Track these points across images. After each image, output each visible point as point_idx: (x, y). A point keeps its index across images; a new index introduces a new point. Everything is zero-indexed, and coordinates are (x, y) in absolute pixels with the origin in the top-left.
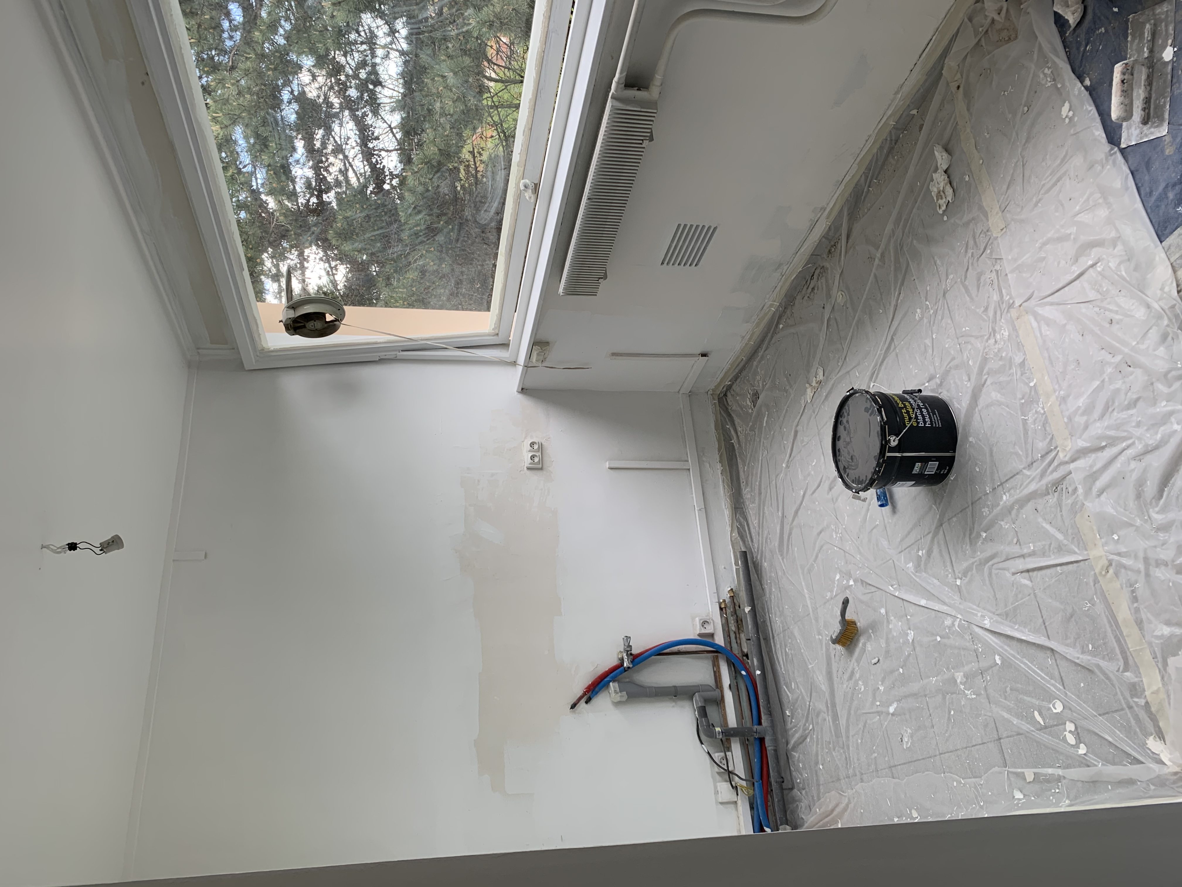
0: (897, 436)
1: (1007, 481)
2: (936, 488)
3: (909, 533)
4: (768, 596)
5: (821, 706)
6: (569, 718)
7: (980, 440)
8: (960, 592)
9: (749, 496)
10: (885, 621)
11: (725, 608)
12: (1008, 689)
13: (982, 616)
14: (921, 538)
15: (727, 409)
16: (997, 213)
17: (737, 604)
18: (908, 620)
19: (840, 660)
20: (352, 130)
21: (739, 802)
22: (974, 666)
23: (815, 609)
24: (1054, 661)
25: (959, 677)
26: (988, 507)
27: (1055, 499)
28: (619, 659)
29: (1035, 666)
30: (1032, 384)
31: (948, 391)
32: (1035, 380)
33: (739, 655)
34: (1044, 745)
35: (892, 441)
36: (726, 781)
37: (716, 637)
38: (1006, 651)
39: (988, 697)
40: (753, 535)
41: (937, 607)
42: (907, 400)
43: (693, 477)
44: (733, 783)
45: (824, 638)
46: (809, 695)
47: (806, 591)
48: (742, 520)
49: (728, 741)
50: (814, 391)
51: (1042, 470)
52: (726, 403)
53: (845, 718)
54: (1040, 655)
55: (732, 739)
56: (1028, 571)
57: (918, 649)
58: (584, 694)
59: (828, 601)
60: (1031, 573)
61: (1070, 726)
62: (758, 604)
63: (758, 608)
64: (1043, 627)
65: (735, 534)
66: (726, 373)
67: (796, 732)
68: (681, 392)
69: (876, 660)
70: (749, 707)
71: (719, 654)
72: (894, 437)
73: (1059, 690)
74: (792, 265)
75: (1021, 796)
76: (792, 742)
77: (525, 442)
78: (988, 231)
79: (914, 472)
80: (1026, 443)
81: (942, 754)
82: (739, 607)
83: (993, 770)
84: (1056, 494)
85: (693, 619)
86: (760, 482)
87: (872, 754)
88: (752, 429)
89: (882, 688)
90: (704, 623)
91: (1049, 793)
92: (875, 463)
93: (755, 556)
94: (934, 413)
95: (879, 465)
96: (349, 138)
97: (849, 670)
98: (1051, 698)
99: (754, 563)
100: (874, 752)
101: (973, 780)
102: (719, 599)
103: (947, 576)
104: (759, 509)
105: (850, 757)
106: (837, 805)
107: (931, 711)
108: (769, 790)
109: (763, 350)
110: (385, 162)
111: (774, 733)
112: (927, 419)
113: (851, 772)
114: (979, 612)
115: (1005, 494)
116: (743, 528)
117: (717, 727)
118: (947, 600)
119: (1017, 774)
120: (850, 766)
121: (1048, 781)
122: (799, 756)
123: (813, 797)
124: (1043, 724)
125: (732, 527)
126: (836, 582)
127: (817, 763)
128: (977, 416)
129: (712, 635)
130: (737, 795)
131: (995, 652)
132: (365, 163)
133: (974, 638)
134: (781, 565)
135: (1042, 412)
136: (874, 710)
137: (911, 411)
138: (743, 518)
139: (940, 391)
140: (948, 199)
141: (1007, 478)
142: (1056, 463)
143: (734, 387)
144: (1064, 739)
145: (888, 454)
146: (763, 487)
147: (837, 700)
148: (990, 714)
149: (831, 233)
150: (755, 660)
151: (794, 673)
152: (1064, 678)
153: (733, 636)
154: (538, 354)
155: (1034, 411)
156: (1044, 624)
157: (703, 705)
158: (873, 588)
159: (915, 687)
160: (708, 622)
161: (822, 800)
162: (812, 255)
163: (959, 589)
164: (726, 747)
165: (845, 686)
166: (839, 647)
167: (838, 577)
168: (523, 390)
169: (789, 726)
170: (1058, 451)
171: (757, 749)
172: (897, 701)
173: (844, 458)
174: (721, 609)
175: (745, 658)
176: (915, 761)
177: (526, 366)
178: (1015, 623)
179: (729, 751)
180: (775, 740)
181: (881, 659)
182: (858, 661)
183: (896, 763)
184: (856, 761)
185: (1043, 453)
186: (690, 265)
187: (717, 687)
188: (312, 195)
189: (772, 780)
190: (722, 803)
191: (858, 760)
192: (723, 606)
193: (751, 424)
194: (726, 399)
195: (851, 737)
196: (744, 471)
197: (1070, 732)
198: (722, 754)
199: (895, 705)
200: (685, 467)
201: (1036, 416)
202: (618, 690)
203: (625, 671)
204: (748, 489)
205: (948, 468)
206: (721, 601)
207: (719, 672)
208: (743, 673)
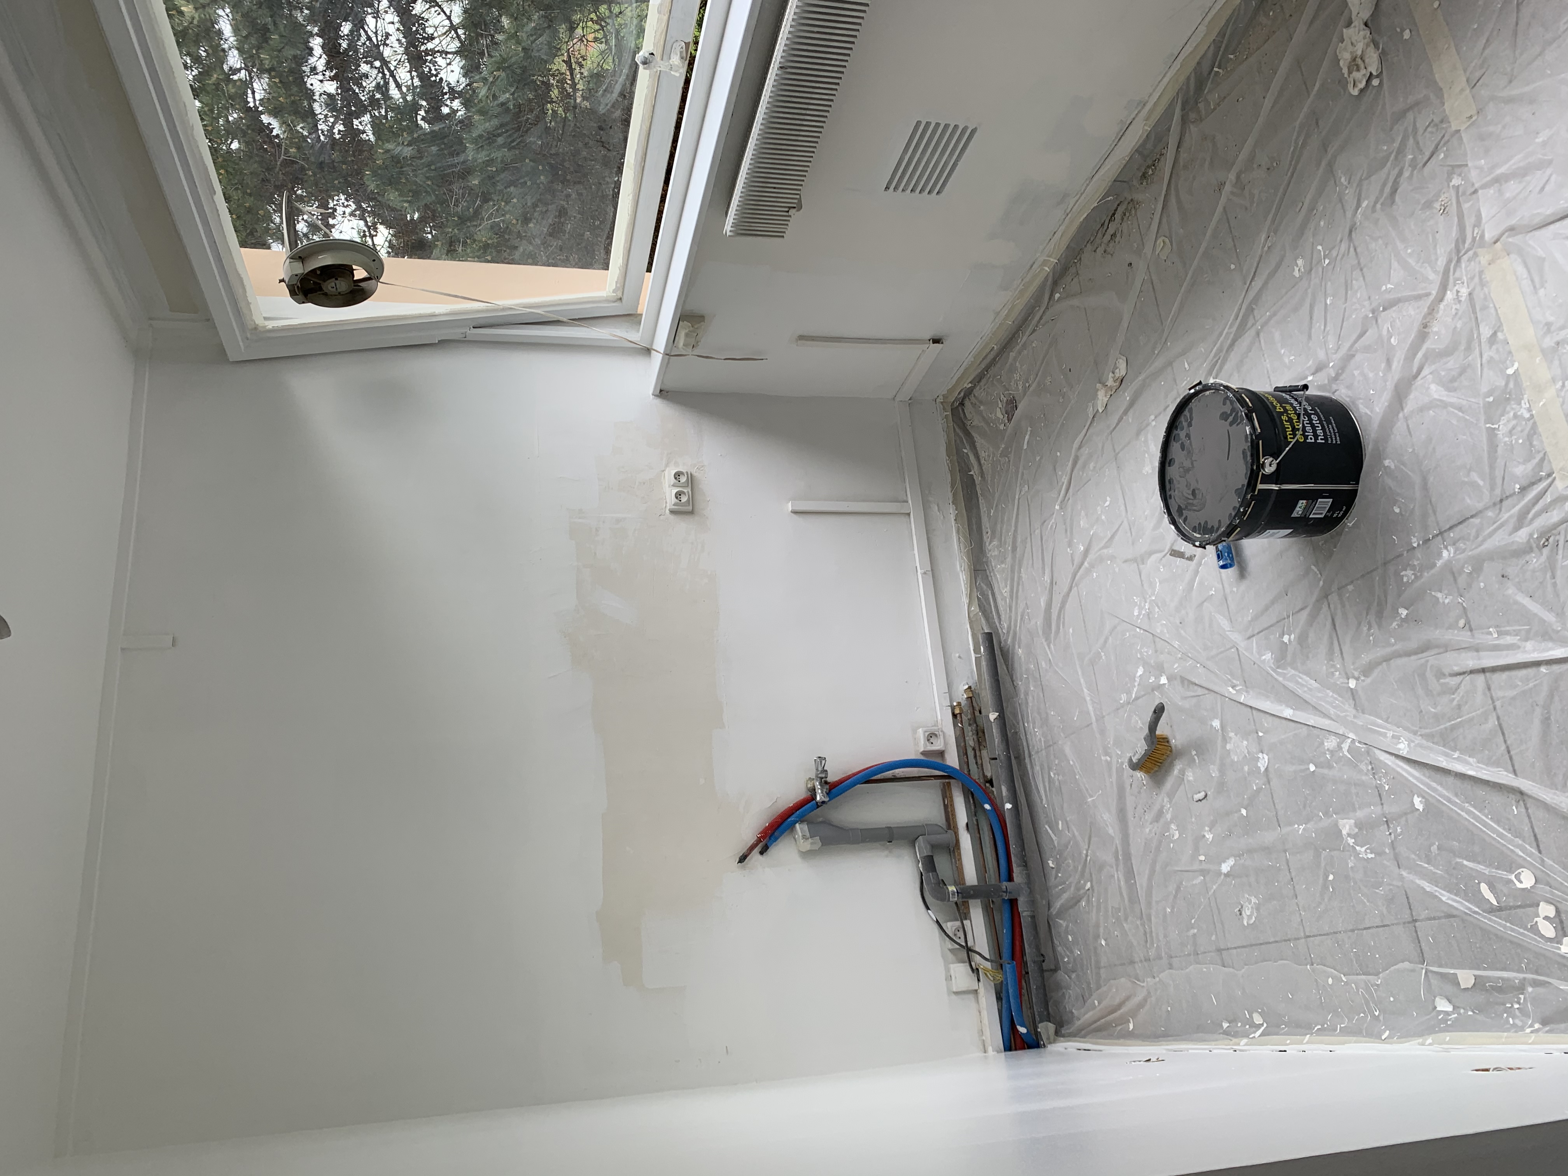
0: (1275, 456)
1: (1451, 528)
2: (1319, 539)
3: (1266, 609)
4: (1022, 696)
5: (1109, 858)
6: (735, 875)
7: (1404, 464)
8: (1354, 699)
9: (996, 553)
10: (1220, 738)
11: (960, 714)
12: (1434, 848)
13: (1393, 737)
14: (1288, 617)
15: (964, 424)
16: (1462, 90)
17: (977, 709)
18: (1259, 737)
19: (1139, 792)
20: (393, 23)
21: (982, 991)
22: (1374, 811)
23: (1100, 718)
24: (1523, 810)
25: (1346, 826)
26: (1413, 568)
27: (1543, 558)
28: (809, 790)
29: (1487, 817)
30: (1510, 371)
31: (1349, 387)
32: (1516, 365)
33: (981, 781)
34: (1496, 935)
35: (1267, 465)
36: (964, 962)
37: (947, 756)
38: (1435, 790)
39: (1396, 857)
40: (1001, 609)
41: (1312, 720)
42: (1286, 402)
43: (914, 527)
44: (973, 964)
45: (1114, 760)
46: (1086, 840)
47: (1085, 690)
48: (985, 587)
49: (966, 905)
50: (1110, 393)
51: (1520, 510)
52: (962, 415)
53: (1146, 876)
54: (1497, 799)
55: (972, 902)
56: (1483, 671)
57: (1274, 782)
58: (759, 841)
59: (1122, 706)
60: (1488, 674)
61: (1546, 910)
62: (1007, 707)
63: (1008, 713)
64: (1507, 756)
65: (975, 608)
66: (966, 369)
67: (1063, 891)
68: (898, 399)
69: (1201, 795)
70: (994, 856)
71: (952, 781)
72: (1271, 459)
73: (1530, 855)
74: (1082, 197)
75: (1449, 1008)
76: (1057, 905)
77: (666, 473)
78: (1442, 121)
79: (1294, 515)
80: (1492, 467)
81: (1309, 936)
82: (980, 712)
83: (1400, 966)
84: (1546, 551)
85: (915, 731)
86: (1016, 531)
87: (1188, 930)
88: (1005, 454)
89: (1209, 836)
90: (931, 736)
91: (1502, 1007)
92: (1236, 501)
93: (1002, 639)
94: (1329, 423)
95: (1245, 503)
96: (388, 35)
97: (1156, 808)
98: (1512, 865)
99: (1001, 649)
100: (1193, 928)
101: (1363, 977)
102: (951, 701)
103: (1333, 674)
104: (1013, 571)
105: (1151, 932)
106: (1128, 998)
107: (1293, 874)
108: (1024, 973)
109: (1027, 333)
110: (442, 75)
111: (1031, 892)
112: (1319, 432)
113: (1152, 953)
114: (1390, 730)
115: (1446, 548)
116: (987, 600)
117: (950, 885)
118: (1332, 711)
119: (1443, 976)
120: (1152, 944)
121: (1500, 990)
122: (1067, 926)
123: (1089, 984)
124: (1495, 903)
125: (970, 598)
126: (1137, 680)
127: (1097, 937)
128: (1400, 426)
129: (941, 754)
130: (979, 980)
131: (1413, 790)
132: (414, 74)
133: (1375, 768)
134: (1046, 653)
135: (1527, 415)
136: (1196, 867)
137: (1295, 417)
138: (987, 585)
139: (1334, 387)
140: (1370, 69)
141: (1452, 523)
142: (1548, 498)
143: (976, 392)
144: (1535, 929)
145: (1260, 486)
146: (1019, 540)
147: (1133, 851)
148: (1400, 884)
149: (1149, 146)
150: (1004, 789)
151: (1062, 808)
152: (1539, 836)
153: (971, 753)
154: (687, 335)
155: (1512, 414)
156: (1509, 752)
157: (930, 854)
158: (1200, 689)
159: (1269, 837)
160: (936, 735)
161: (1104, 989)
162: (1115, 181)
163: (1352, 694)
164: (962, 913)
165: (1147, 830)
166: (1139, 774)
167: (1140, 672)
168: (662, 393)
169: (1052, 881)
170: (1555, 479)
171: (1007, 915)
172: (1235, 856)
173: (1178, 495)
174: (954, 716)
175: (988, 785)
176: (1261, 944)
177: (667, 354)
178: (1454, 749)
179: (966, 919)
180: (1033, 903)
181: (1209, 793)
182: (1171, 796)
183: (1229, 946)
184: (1161, 937)
185: (1525, 483)
186: (929, 193)
187: (949, 826)
188: (337, 118)
189: (1028, 958)
190: (956, 993)
191: (1165, 936)
192: (957, 711)
193: (1003, 446)
194: (963, 410)
195: (1154, 903)
196: (989, 516)
197: (1546, 918)
198: (958, 923)
199: (1231, 862)
200: (902, 511)
201: (1514, 422)
202: (808, 835)
203: (818, 807)
204: (995, 543)
205: (1344, 508)
206: (955, 704)
207: (952, 805)
208: (987, 807)
